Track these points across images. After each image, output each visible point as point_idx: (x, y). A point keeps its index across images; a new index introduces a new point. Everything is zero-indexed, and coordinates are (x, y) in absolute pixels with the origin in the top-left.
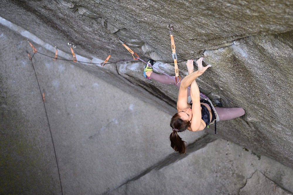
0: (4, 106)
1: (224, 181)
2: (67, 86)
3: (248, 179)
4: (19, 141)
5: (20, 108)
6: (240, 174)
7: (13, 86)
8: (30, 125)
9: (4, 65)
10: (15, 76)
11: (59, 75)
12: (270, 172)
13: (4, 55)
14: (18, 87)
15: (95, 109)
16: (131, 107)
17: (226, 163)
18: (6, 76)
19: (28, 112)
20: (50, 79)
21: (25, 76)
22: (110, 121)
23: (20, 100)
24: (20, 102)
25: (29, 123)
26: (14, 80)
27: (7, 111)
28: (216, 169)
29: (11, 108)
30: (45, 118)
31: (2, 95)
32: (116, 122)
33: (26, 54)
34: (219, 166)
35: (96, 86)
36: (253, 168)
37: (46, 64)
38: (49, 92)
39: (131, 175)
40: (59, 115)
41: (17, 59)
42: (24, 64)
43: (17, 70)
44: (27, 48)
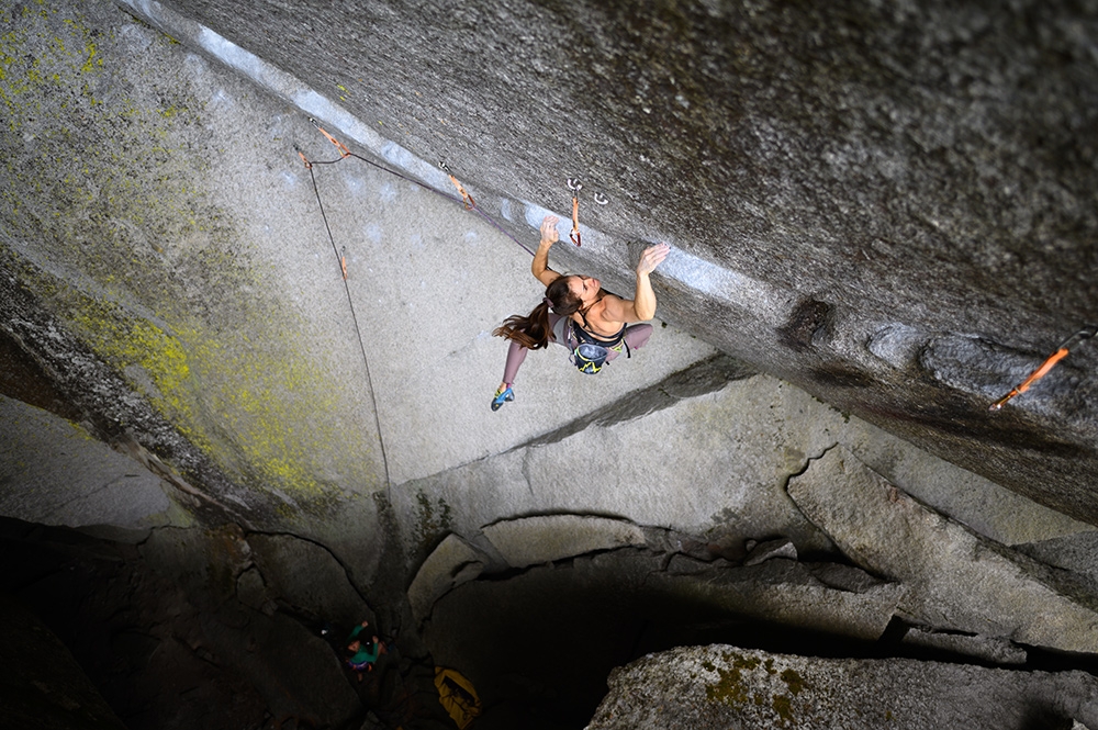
0: (247, 289)
1: (753, 459)
2: (403, 238)
3: (811, 461)
4: (289, 364)
5: (288, 292)
6: (796, 448)
7: (264, 240)
8: (312, 329)
9: (236, 185)
10: (268, 215)
11: (381, 211)
12: (866, 450)
13: (231, 156)
14: (279, 241)
15: (468, 294)
17: (765, 425)
18: (244, 215)
19: (307, 302)
20: (361, 222)
21: (296, 215)
23: (285, 274)
24: (285, 278)
25: (311, 325)
26: (265, 224)
27: (253, 301)
28: (739, 435)
29: (264, 293)
30: (348, 313)
31: (240, 264)
33: (294, 153)
34: (748, 429)
35: (472, 238)
36: (827, 438)
37: (347, 182)
38: (357, 253)
39: (538, 429)
40: (383, 307)
41: (270, 168)
42: (291, 181)
43: (271, 199)
44: (295, 135)
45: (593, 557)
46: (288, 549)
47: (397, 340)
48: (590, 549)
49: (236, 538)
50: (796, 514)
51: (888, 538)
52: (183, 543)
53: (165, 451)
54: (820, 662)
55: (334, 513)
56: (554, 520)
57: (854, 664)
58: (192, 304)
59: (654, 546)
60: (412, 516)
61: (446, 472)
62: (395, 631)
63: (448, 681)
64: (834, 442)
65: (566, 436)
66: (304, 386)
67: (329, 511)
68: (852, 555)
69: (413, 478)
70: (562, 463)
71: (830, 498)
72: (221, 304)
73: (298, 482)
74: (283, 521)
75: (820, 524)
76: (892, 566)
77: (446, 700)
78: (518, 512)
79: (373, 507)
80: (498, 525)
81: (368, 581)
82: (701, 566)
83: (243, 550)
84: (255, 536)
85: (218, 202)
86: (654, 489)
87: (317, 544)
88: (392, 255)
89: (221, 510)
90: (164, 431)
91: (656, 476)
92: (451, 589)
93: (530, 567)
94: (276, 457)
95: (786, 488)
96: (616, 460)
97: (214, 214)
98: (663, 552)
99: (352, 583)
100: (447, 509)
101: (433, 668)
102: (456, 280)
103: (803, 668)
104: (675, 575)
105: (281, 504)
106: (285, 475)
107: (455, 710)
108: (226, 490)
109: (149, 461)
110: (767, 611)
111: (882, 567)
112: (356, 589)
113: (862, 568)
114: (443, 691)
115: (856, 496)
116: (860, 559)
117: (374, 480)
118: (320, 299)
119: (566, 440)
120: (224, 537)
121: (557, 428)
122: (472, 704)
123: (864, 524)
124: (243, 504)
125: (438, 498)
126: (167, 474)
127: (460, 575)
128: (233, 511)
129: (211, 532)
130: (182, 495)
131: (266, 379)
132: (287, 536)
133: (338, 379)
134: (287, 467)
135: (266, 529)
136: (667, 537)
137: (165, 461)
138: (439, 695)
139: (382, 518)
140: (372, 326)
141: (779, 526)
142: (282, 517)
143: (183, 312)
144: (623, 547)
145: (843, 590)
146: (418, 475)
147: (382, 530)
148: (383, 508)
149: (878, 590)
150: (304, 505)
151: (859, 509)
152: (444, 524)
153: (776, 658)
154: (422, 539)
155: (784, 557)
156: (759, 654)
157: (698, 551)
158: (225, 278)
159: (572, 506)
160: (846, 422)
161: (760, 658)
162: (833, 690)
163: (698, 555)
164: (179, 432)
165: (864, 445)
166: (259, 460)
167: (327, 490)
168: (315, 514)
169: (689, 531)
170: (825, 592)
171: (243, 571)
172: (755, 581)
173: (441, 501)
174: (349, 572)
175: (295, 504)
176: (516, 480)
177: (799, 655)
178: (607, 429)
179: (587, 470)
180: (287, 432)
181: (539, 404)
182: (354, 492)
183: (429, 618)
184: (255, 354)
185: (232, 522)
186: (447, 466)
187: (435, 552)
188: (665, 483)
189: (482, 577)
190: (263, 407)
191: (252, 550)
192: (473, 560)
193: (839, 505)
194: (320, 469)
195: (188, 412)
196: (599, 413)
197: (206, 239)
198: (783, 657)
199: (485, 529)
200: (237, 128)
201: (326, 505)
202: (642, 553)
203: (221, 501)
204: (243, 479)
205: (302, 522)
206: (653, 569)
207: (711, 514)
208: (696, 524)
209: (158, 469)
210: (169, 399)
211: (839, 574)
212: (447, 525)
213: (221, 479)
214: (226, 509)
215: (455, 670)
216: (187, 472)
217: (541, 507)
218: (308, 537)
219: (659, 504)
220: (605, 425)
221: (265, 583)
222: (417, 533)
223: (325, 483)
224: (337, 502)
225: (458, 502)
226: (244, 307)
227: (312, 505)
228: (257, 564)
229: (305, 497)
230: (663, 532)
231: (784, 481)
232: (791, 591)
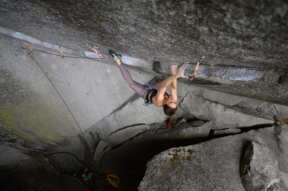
0: (21, 91)
2: (63, 66)
3: (184, 98)
5: (34, 89)
6: (180, 95)
7: (22, 76)
8: (45, 97)
9: (8, 62)
10: (21, 69)
11: (55, 60)
13: (3, 55)
14: (27, 75)
15: (86, 77)
16: (108, 71)
18: (13, 71)
19: (41, 90)
20: (49, 65)
21: (29, 67)
22: (97, 82)
23: (32, 84)
24: (32, 85)
25: (44, 96)
26: (21, 71)
27: (24, 94)
29: (27, 91)
30: (55, 90)
31: (17, 84)
32: (101, 82)
33: (23, 50)
35: (83, 62)
36: (186, 91)
37: (42, 54)
38: (51, 73)
39: (115, 108)
40: (63, 86)
41: (16, 55)
42: (24, 58)
43: (20, 64)
44: (21, 45)
45: (138, 136)
46: (58, 156)
47: (70, 94)
48: (137, 134)
49: (43, 158)
50: (183, 111)
51: (205, 112)
52: (28, 164)
53: (13, 141)
54: (195, 145)
55: (68, 144)
56: (126, 129)
57: (203, 143)
58: (6, 99)
59: (152, 129)
60: (89, 138)
61: (95, 125)
62: (93, 169)
63: (110, 177)
64: (188, 92)
65: (123, 107)
66: (48, 113)
67: (67, 144)
68: (198, 118)
69: (86, 129)
70: (124, 115)
71: (190, 105)
72: (15, 97)
73: (55, 138)
74: (55, 149)
75: (189, 112)
76: (207, 118)
77: (111, 182)
78: (117, 130)
79: (78, 139)
80: (112, 134)
81: (83, 159)
82: (165, 130)
83: (46, 160)
84: (48, 156)
85: (4, 68)
86: (148, 115)
87: (66, 153)
88: (62, 72)
89: (36, 152)
90: (11, 135)
91: (148, 111)
92: (105, 154)
93: (123, 142)
94: (46, 134)
95: (180, 106)
96: (137, 110)
97: (4, 72)
98: (155, 129)
99: (78, 160)
100: (98, 134)
101: (105, 175)
102: (82, 74)
103: (192, 148)
104: (159, 134)
105: (53, 145)
106: (51, 138)
107: (114, 184)
108: (35, 146)
109: (10, 145)
110: (182, 137)
111: (205, 119)
112: (80, 162)
113: (201, 120)
114: (110, 180)
115: (196, 103)
116: (200, 118)
117: (76, 132)
118: (44, 88)
119: (123, 108)
120: (40, 159)
121: (120, 106)
122: (118, 181)
123: (199, 110)
124: (42, 148)
125: (95, 132)
126: (16, 147)
127: (106, 150)
128: (40, 151)
129: (35, 158)
130: (23, 151)
131: (36, 114)
132: (57, 153)
133: (57, 109)
134: (50, 135)
135: (51, 153)
136: (155, 126)
137: (14, 143)
138: (109, 182)
139: (82, 141)
140: (62, 92)
141: (181, 116)
142: (54, 149)
143: (4, 102)
144: (145, 131)
145: (198, 127)
146: (88, 128)
147: (82, 144)
148: (81, 139)
149: (205, 124)
150: (59, 144)
151: (197, 106)
152: (98, 138)
153: (185, 147)
154: (94, 144)
155: (183, 123)
156: (181, 148)
157: (163, 127)
158: (13, 89)
159: (130, 124)
160: (189, 86)
161: (182, 148)
162: (200, 151)
163: (163, 128)
164: (15, 135)
165: (195, 91)
166: (42, 136)
167: (64, 138)
168: (63, 145)
169: (160, 123)
170: (194, 128)
171: (47, 166)
172: (177, 130)
173: (96, 133)
174: (77, 158)
175: (56, 144)
176: (114, 122)
177: (190, 145)
178: (133, 103)
179: (131, 114)
180: (47, 126)
181: (114, 101)
182: (71, 137)
183: (101, 163)
184: (30, 108)
185: (41, 154)
186: (95, 123)
187: (98, 146)
188: (151, 113)
189: (112, 149)
190: (38, 121)
191: (48, 160)
192: (108, 145)
193: (192, 107)
194: (60, 134)
195: (16, 129)
196: (130, 99)
197: (4, 80)
198: (187, 147)
199: (109, 137)
200: (2, 46)
201: (65, 142)
202: (150, 131)
203: (35, 149)
204: (39, 142)
205: (60, 149)
206: (153, 134)
207: (164, 117)
208: (161, 121)
209: (13, 146)
210: (9, 127)
211: (196, 123)
212: (99, 138)
213: (33, 144)
214: (37, 151)
215: (111, 174)
216: (22, 145)
217: (122, 127)
218: (63, 152)
219: (151, 118)
220: (132, 102)
221: (55, 168)
222: (92, 142)
223: (63, 137)
224: (68, 141)
225: (100, 132)
226: (22, 96)
227: (61, 143)
228: (51, 163)
229: (59, 142)
230: (154, 125)
231: (179, 104)
232: (186, 130)
